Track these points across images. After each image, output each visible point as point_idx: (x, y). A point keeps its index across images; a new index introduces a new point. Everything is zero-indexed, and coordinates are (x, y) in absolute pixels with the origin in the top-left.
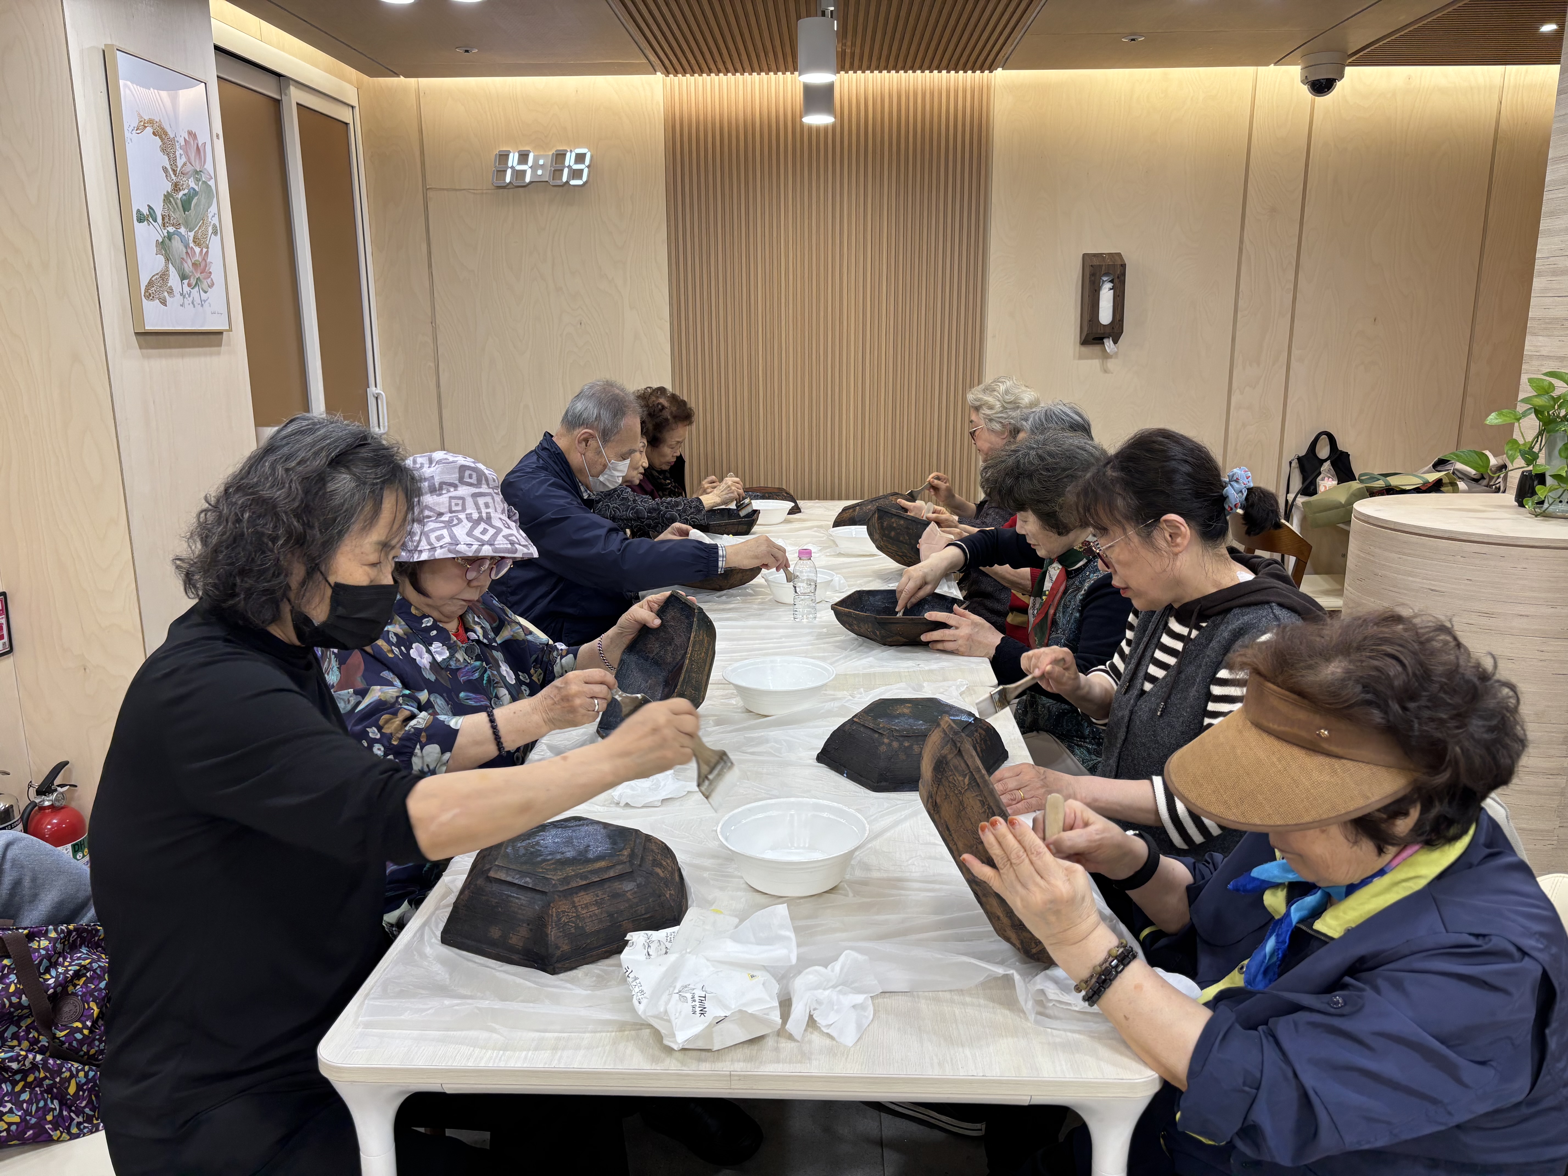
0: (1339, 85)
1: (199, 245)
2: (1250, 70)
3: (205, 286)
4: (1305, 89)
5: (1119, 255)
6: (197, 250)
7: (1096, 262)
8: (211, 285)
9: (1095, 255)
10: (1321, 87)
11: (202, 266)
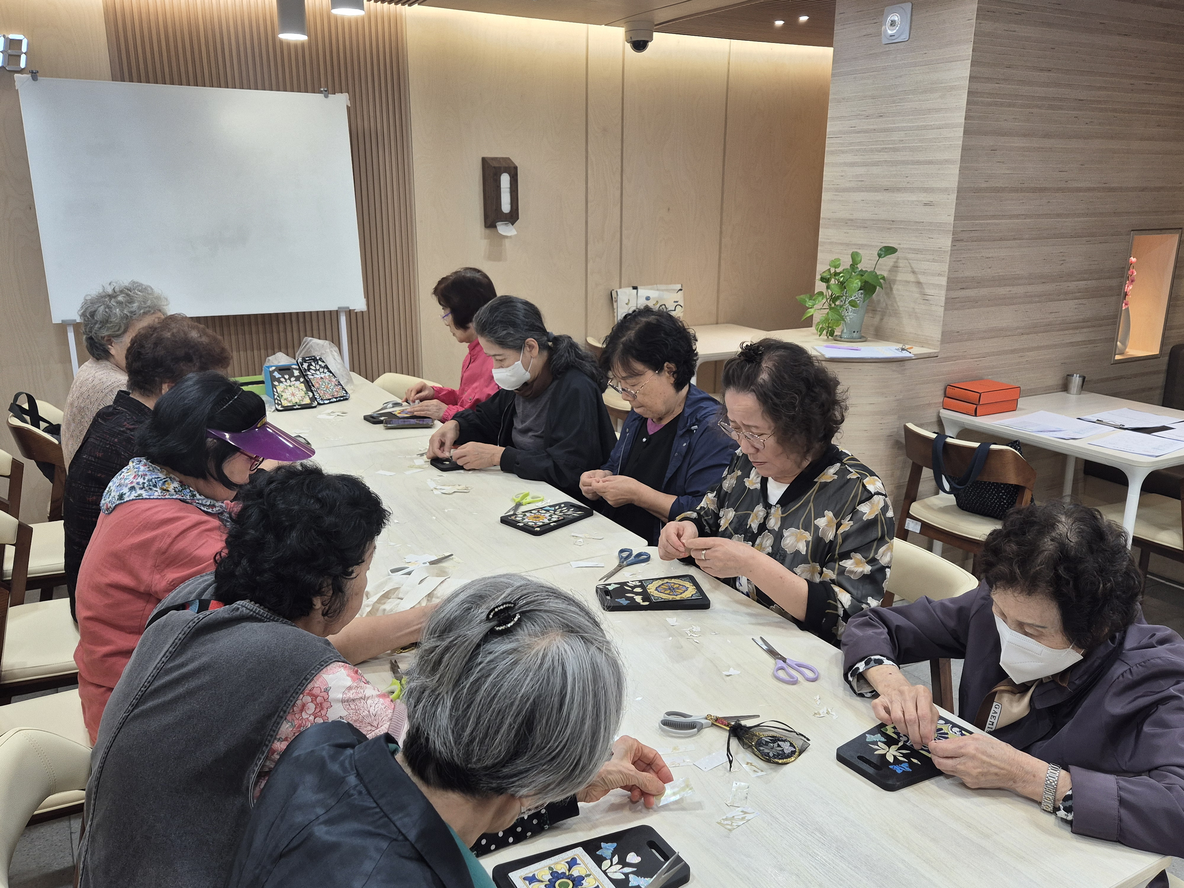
10: (639, 46)
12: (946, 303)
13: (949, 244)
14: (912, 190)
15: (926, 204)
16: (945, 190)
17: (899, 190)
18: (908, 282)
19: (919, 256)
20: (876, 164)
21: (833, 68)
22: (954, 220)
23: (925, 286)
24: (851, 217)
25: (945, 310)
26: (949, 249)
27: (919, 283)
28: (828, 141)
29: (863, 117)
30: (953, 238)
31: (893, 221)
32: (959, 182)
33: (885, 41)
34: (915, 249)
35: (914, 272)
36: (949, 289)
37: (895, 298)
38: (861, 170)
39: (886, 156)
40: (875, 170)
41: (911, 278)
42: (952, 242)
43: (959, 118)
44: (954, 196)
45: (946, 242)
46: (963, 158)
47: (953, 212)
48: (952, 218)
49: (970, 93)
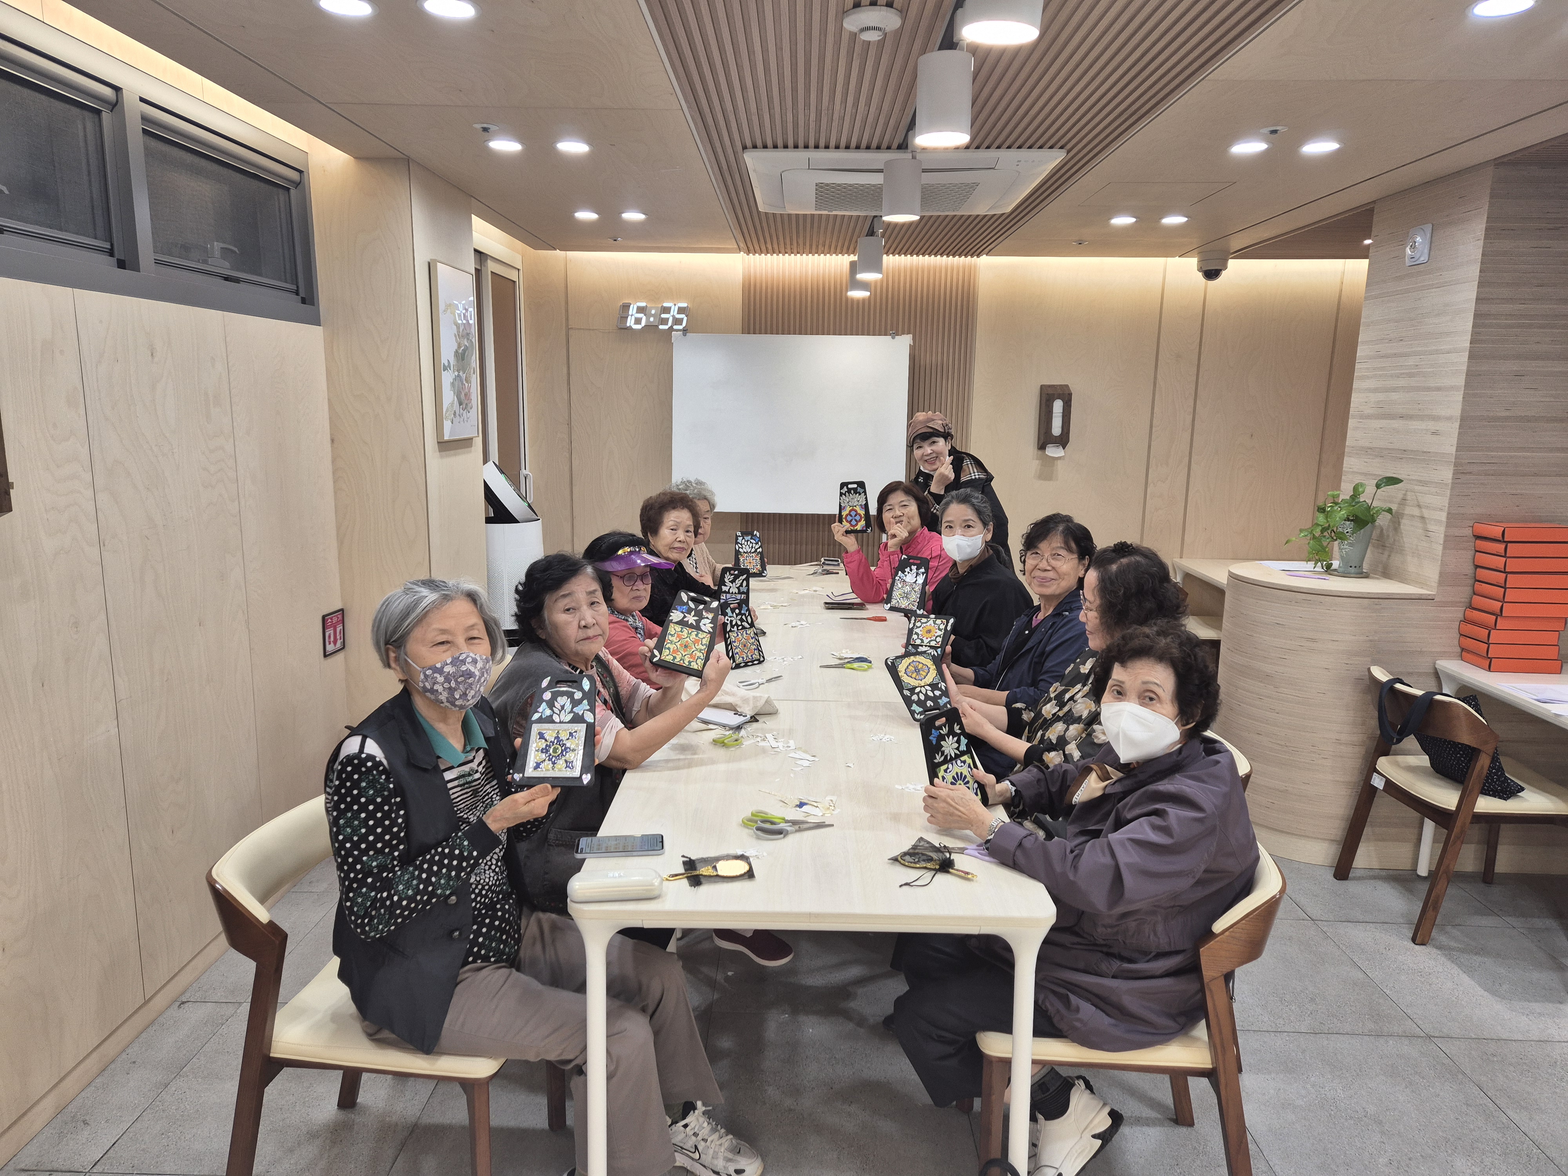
0: (1224, 273)
1: (467, 382)
2: (1161, 260)
3: (469, 408)
4: (1200, 275)
5: (1067, 386)
6: (466, 385)
7: (1050, 391)
8: (471, 408)
9: (1050, 386)
10: (1211, 274)
11: (467, 395)
12: (1445, 541)
13: (1450, 476)
14: (1421, 418)
15: (1433, 433)
16: (1449, 419)
17: (1410, 417)
18: (1413, 516)
19: (1425, 489)
20: (1394, 390)
21: (1367, 291)
22: (1457, 451)
23: (1427, 521)
24: (1370, 445)
25: (1444, 548)
26: (1450, 481)
27: (1422, 518)
28: (1357, 366)
29: (1387, 341)
30: (1454, 470)
31: (1405, 451)
32: (1463, 410)
33: (1408, 262)
34: (1420, 481)
35: (1419, 506)
36: (1449, 525)
37: (1402, 533)
38: (1381, 396)
39: (1402, 382)
40: (1394, 396)
41: (1416, 512)
42: (1454, 474)
43: (1464, 342)
44: (1457, 425)
45: (1447, 474)
46: (1467, 385)
47: (1454, 441)
48: (1454, 449)
49: (1476, 316)
